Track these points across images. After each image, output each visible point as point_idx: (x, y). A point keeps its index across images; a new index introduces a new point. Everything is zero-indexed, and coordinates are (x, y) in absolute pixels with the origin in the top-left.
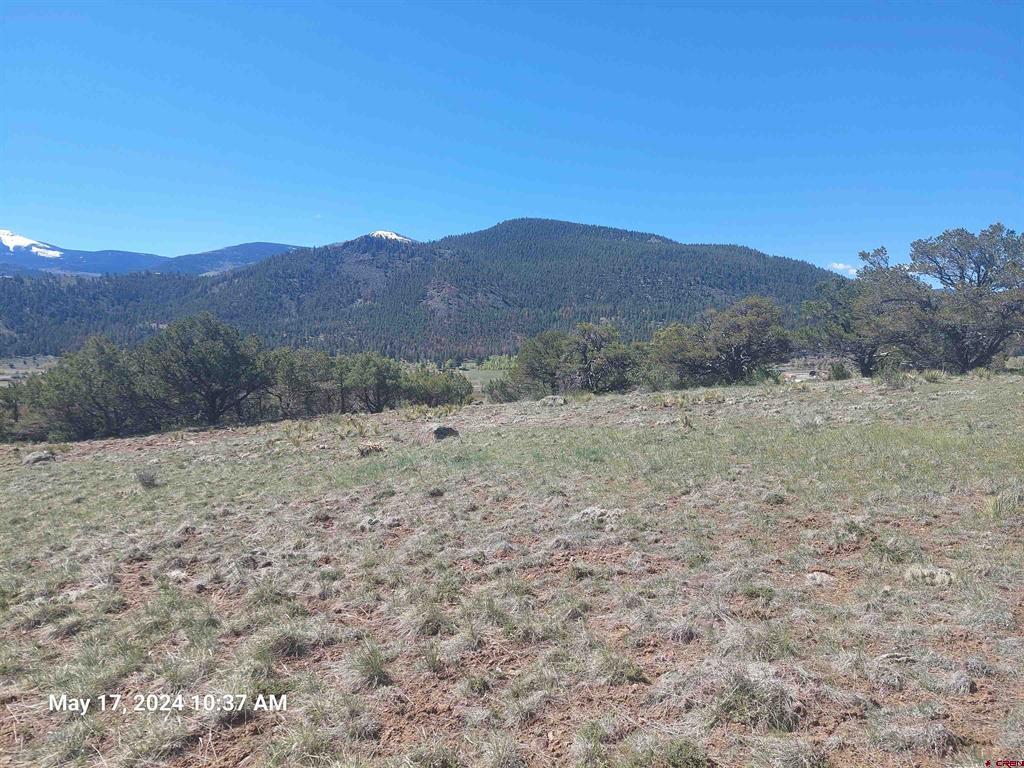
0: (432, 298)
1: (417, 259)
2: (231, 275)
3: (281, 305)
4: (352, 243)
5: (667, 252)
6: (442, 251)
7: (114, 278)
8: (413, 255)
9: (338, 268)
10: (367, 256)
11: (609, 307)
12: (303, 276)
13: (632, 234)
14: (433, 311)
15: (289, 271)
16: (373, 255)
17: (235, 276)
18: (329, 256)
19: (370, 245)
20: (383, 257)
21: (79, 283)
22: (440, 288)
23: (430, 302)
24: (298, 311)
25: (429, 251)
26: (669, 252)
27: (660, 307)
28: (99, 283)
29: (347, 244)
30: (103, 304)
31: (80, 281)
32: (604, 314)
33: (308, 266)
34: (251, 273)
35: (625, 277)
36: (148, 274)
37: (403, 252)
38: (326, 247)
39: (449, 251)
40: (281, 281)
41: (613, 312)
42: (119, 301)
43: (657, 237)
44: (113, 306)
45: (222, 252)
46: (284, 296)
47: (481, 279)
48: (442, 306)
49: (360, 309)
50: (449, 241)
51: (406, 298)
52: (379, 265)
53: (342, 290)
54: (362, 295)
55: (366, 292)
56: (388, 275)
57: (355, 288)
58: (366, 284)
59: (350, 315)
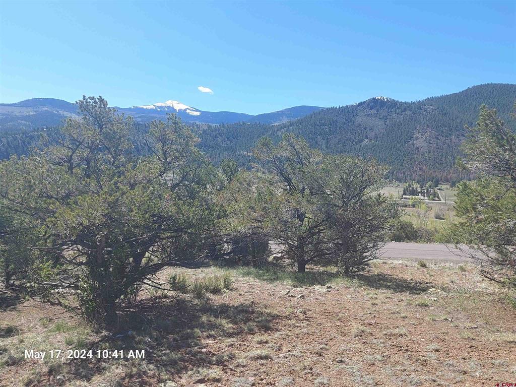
0: (417, 139)
1: (408, 113)
2: (288, 124)
3: (316, 143)
4: (364, 103)
6: (426, 107)
7: (226, 126)
8: (405, 110)
9: (353, 119)
10: (374, 111)
12: (331, 125)
14: (417, 148)
15: (323, 122)
16: (378, 111)
17: (291, 125)
18: (348, 112)
19: (375, 104)
20: (384, 111)
21: (208, 128)
22: (423, 132)
23: (415, 142)
24: (326, 147)
25: (417, 108)
28: (218, 128)
29: (360, 104)
30: (220, 140)
31: (209, 127)
33: (335, 118)
34: (300, 123)
36: (244, 123)
37: (398, 108)
38: (347, 106)
39: (432, 107)
40: (318, 127)
42: (228, 139)
44: (225, 141)
45: (282, 112)
46: (319, 137)
47: (455, 126)
48: (425, 145)
49: (366, 146)
50: (430, 100)
51: (398, 139)
52: (381, 117)
53: (356, 133)
54: (369, 136)
55: (371, 134)
56: (386, 123)
57: (364, 132)
58: (371, 129)
59: (359, 150)
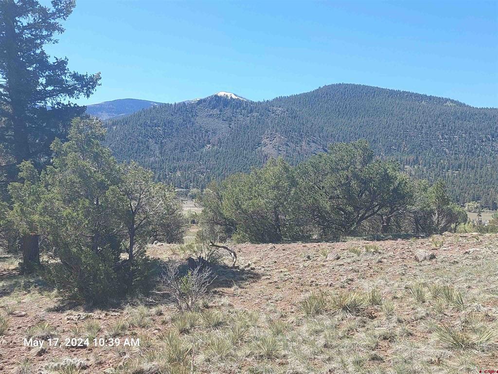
0: (265, 145)
1: (255, 114)
2: (111, 123)
3: (148, 147)
4: (204, 100)
5: (462, 113)
6: (275, 108)
8: (251, 111)
9: (192, 120)
10: (216, 111)
11: (412, 157)
12: (165, 126)
13: (430, 98)
14: (266, 156)
15: (155, 121)
16: (221, 111)
17: (113, 124)
18: (186, 110)
19: (218, 102)
20: (228, 112)
22: (272, 137)
23: (263, 149)
24: (161, 153)
25: (265, 108)
26: (464, 113)
27: (456, 159)
29: (200, 102)
32: (408, 163)
33: (170, 118)
34: (126, 122)
35: (426, 134)
37: (244, 108)
38: (184, 103)
39: (280, 109)
40: (149, 129)
41: (416, 162)
43: (452, 101)
46: (150, 140)
47: (305, 131)
48: (274, 152)
49: (209, 152)
50: (279, 100)
51: (245, 145)
52: (225, 118)
53: (196, 137)
54: (211, 141)
55: (214, 139)
56: (231, 126)
57: (205, 136)
58: (214, 133)
59: (201, 157)
